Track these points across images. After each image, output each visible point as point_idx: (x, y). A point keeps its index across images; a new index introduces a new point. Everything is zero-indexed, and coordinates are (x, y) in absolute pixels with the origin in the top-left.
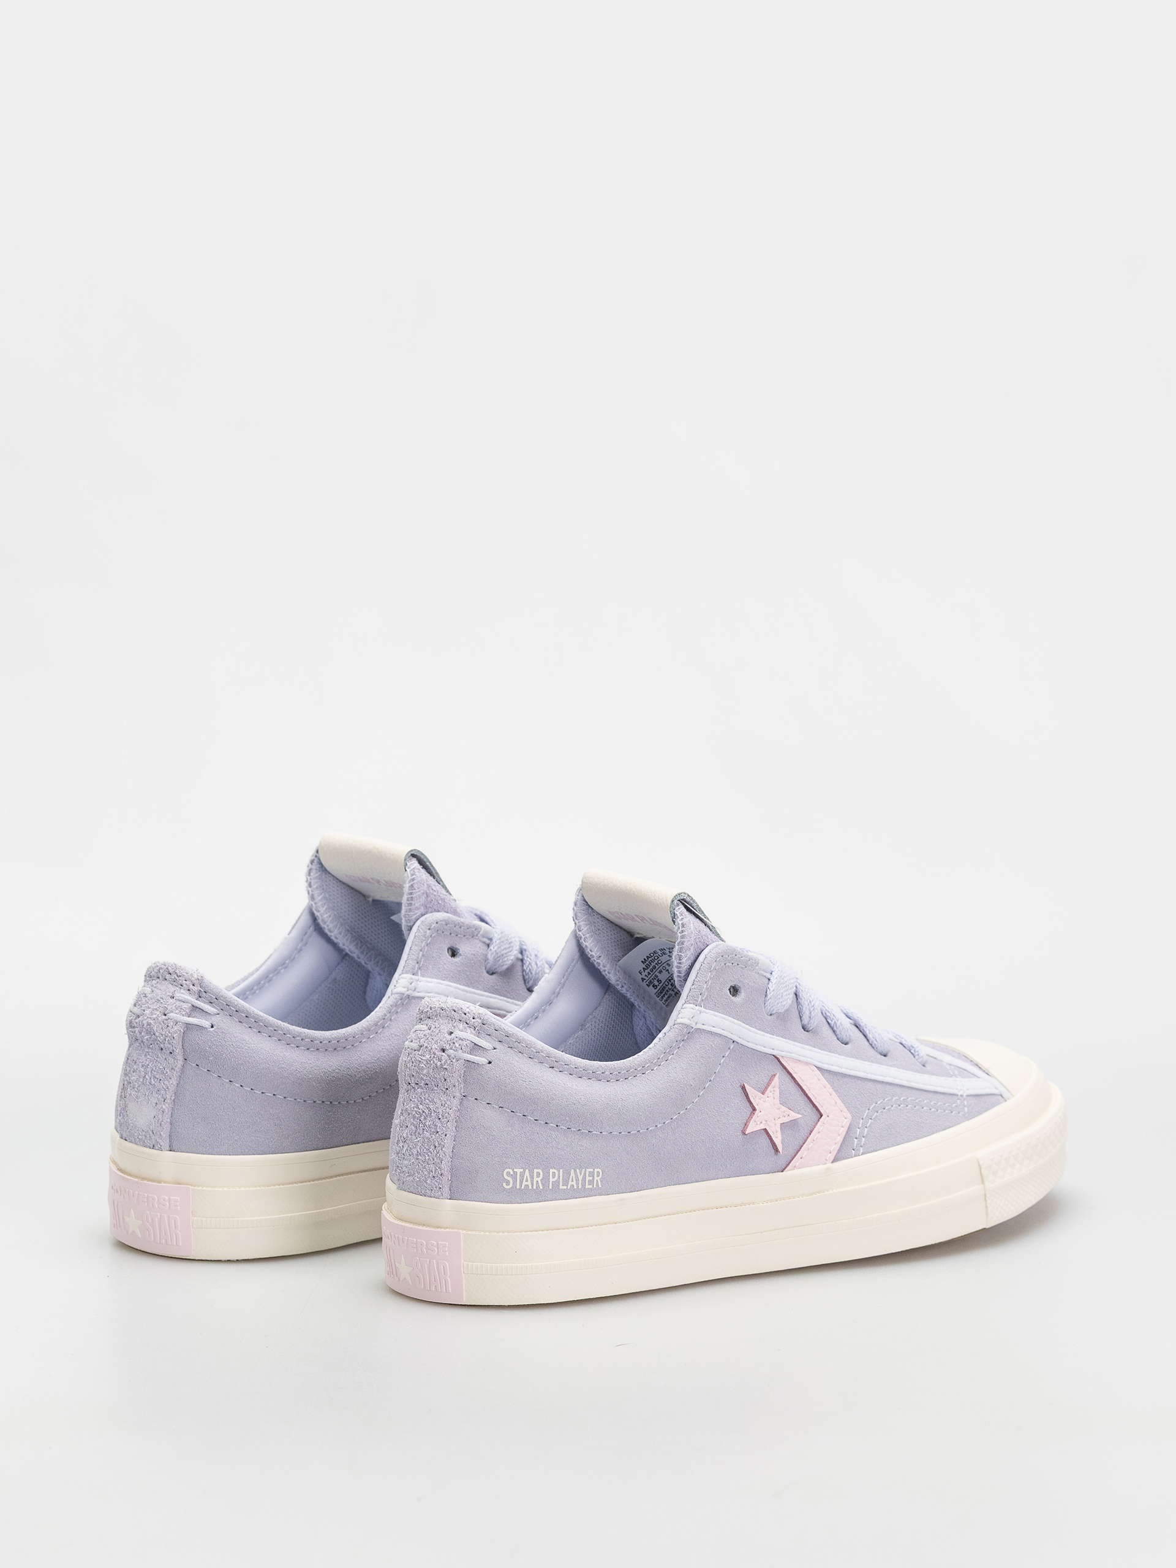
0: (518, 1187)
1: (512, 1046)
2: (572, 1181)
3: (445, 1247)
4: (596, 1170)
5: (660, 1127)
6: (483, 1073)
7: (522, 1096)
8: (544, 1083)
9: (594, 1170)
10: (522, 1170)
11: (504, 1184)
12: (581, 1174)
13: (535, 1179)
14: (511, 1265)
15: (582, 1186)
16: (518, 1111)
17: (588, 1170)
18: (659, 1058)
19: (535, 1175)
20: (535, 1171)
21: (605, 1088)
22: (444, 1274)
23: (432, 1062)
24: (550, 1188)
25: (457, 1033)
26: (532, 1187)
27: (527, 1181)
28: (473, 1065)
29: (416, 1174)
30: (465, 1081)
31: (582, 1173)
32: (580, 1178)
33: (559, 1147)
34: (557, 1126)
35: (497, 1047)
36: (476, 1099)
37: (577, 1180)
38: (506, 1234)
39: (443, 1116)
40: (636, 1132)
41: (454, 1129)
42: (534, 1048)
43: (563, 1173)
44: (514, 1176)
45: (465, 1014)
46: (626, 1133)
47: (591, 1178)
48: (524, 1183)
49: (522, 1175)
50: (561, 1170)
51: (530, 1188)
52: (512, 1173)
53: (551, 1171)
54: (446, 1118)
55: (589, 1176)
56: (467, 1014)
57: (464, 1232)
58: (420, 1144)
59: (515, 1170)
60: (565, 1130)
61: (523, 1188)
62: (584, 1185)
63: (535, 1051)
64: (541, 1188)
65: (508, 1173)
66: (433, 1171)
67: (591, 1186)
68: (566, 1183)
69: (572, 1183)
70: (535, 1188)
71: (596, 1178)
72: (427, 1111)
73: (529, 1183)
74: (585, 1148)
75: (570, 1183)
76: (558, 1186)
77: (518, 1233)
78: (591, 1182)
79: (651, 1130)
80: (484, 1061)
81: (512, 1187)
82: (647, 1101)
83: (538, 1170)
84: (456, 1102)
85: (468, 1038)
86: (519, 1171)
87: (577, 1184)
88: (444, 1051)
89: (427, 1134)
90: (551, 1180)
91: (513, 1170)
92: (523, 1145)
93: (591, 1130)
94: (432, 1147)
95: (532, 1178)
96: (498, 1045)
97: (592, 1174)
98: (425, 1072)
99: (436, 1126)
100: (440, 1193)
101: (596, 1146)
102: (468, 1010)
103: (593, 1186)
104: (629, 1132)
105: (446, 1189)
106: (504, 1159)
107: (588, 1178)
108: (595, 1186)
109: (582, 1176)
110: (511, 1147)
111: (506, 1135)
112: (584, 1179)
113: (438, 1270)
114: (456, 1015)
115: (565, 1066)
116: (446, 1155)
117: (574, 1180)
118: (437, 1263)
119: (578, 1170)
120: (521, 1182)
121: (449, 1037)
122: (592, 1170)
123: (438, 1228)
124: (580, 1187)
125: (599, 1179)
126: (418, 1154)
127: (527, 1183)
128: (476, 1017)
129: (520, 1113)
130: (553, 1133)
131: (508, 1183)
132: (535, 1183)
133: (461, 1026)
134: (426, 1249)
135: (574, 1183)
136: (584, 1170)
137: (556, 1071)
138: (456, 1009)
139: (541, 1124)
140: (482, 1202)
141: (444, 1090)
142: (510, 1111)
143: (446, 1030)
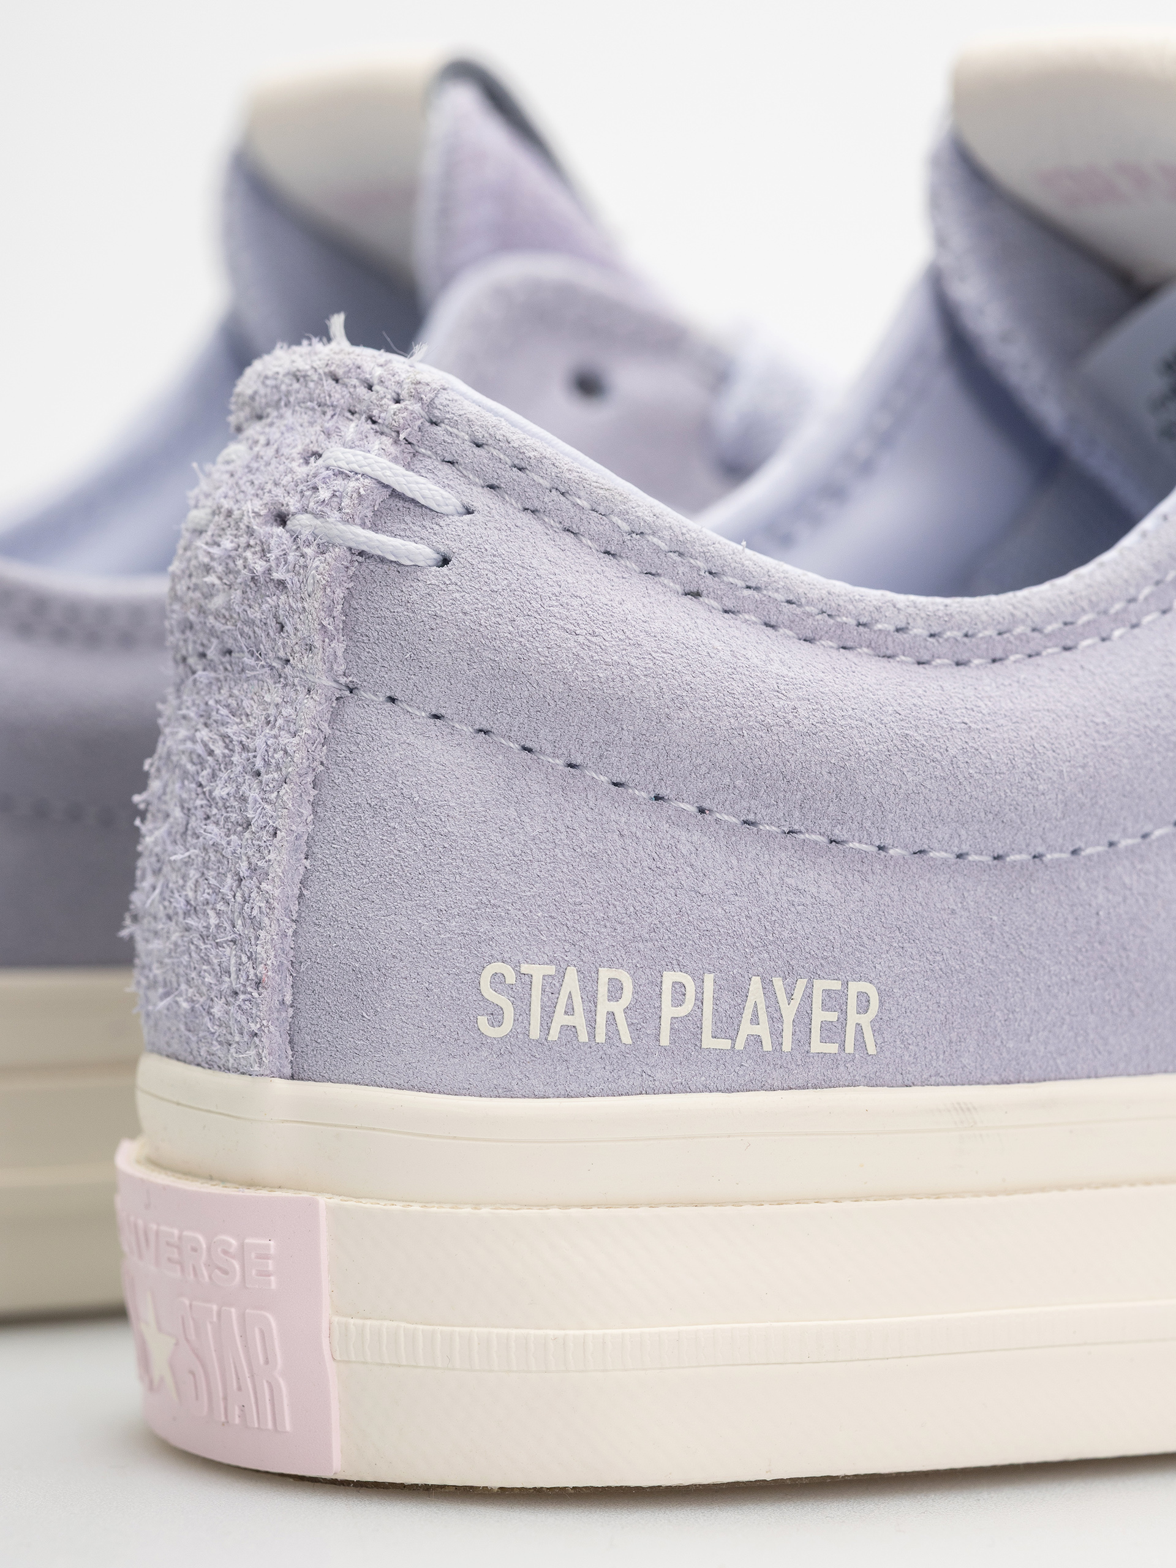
0: (535, 1033)
1: (537, 504)
2: (755, 1020)
3: (267, 1257)
4: (854, 988)
5: (1131, 850)
6: (414, 597)
7: (560, 687)
8: (649, 645)
9: (846, 984)
10: (551, 970)
11: (483, 1022)
12: (790, 997)
13: (604, 1006)
14: (504, 1331)
15: (797, 1042)
16: (549, 748)
17: (820, 985)
18: (1132, 600)
19: (603, 989)
20: (605, 974)
21: (901, 684)
22: (267, 1362)
23: (240, 563)
24: (665, 1040)
25: (337, 455)
26: (592, 1035)
27: (570, 1011)
28: (380, 569)
29: (183, 987)
30: (349, 629)
31: (798, 994)
32: (789, 1012)
33: (706, 889)
34: (702, 811)
35: (476, 504)
36: (392, 700)
37: (776, 1019)
38: (485, 1211)
39: (267, 763)
40: (1025, 857)
41: (307, 811)
42: (623, 515)
43: (718, 988)
44: (520, 993)
45: (370, 388)
46: (987, 859)
47: (833, 1016)
48: (560, 1019)
49: (552, 988)
50: (709, 979)
51: (583, 1037)
52: (511, 978)
53: (669, 978)
54: (278, 768)
55: (825, 1007)
56: (376, 387)
57: (336, 1201)
58: (193, 874)
59: (525, 968)
60: (731, 828)
61: (554, 1035)
62: (802, 1039)
63: (625, 527)
64: (626, 1038)
65: (498, 980)
66: (233, 969)
67: (833, 1048)
68: (727, 1026)
69: (756, 1030)
70: (601, 1038)
71: (853, 1018)
72: (219, 750)
73: (579, 1020)
74: (808, 901)
75: (747, 1028)
76: (698, 1035)
77: (534, 1212)
78: (833, 1032)
79: (1089, 858)
80: (419, 552)
81: (513, 1034)
82: (1071, 744)
83: (614, 973)
84: (312, 707)
85: (367, 470)
86: (538, 972)
87: (777, 1034)
88: (282, 519)
89: (214, 833)
90: (669, 1012)
91: (516, 967)
92: (559, 875)
93: (838, 833)
94: (229, 881)
95: (591, 1000)
96: (481, 499)
97: (835, 1001)
98: (218, 602)
99: (244, 799)
100: (252, 1052)
101: (857, 895)
102: (378, 372)
103: (842, 1047)
104: (997, 858)
105: (274, 1037)
106: (485, 926)
107: (820, 1016)
108: (850, 1048)
109: (795, 1003)
110: (512, 879)
111: (495, 836)
112: (804, 1016)
113: (246, 1346)
114: (338, 395)
115: (747, 592)
116: (272, 909)
117: (763, 1017)
118: (242, 1318)
119: (778, 983)
120: (548, 1015)
121: (302, 471)
122: (836, 985)
123: (251, 1184)
124: (787, 1046)
125: (865, 1020)
126: (192, 909)
127: (569, 1020)
128: (404, 394)
129: (555, 755)
130: (684, 836)
131: (496, 1016)
132: (601, 1020)
133: (351, 429)
134: (208, 1266)
135: (763, 1030)
136: (801, 984)
137: (711, 609)
138: (340, 372)
139: (635, 799)
140: (400, 1087)
141: (277, 664)
142: (515, 747)
143: (300, 448)
